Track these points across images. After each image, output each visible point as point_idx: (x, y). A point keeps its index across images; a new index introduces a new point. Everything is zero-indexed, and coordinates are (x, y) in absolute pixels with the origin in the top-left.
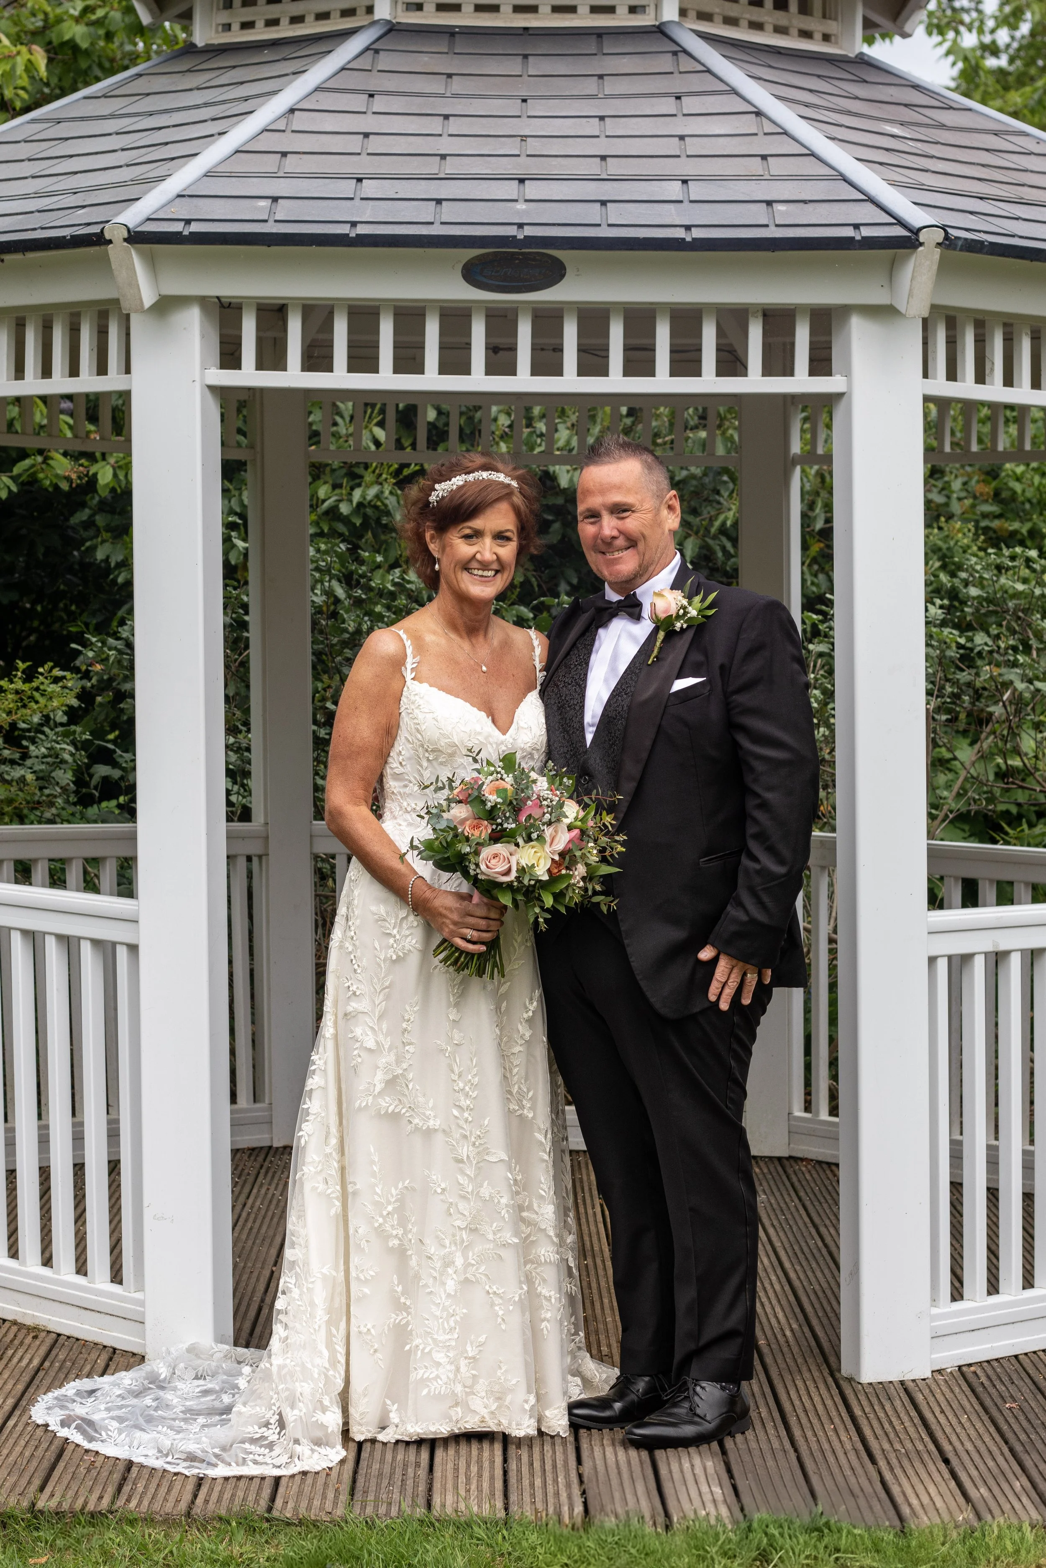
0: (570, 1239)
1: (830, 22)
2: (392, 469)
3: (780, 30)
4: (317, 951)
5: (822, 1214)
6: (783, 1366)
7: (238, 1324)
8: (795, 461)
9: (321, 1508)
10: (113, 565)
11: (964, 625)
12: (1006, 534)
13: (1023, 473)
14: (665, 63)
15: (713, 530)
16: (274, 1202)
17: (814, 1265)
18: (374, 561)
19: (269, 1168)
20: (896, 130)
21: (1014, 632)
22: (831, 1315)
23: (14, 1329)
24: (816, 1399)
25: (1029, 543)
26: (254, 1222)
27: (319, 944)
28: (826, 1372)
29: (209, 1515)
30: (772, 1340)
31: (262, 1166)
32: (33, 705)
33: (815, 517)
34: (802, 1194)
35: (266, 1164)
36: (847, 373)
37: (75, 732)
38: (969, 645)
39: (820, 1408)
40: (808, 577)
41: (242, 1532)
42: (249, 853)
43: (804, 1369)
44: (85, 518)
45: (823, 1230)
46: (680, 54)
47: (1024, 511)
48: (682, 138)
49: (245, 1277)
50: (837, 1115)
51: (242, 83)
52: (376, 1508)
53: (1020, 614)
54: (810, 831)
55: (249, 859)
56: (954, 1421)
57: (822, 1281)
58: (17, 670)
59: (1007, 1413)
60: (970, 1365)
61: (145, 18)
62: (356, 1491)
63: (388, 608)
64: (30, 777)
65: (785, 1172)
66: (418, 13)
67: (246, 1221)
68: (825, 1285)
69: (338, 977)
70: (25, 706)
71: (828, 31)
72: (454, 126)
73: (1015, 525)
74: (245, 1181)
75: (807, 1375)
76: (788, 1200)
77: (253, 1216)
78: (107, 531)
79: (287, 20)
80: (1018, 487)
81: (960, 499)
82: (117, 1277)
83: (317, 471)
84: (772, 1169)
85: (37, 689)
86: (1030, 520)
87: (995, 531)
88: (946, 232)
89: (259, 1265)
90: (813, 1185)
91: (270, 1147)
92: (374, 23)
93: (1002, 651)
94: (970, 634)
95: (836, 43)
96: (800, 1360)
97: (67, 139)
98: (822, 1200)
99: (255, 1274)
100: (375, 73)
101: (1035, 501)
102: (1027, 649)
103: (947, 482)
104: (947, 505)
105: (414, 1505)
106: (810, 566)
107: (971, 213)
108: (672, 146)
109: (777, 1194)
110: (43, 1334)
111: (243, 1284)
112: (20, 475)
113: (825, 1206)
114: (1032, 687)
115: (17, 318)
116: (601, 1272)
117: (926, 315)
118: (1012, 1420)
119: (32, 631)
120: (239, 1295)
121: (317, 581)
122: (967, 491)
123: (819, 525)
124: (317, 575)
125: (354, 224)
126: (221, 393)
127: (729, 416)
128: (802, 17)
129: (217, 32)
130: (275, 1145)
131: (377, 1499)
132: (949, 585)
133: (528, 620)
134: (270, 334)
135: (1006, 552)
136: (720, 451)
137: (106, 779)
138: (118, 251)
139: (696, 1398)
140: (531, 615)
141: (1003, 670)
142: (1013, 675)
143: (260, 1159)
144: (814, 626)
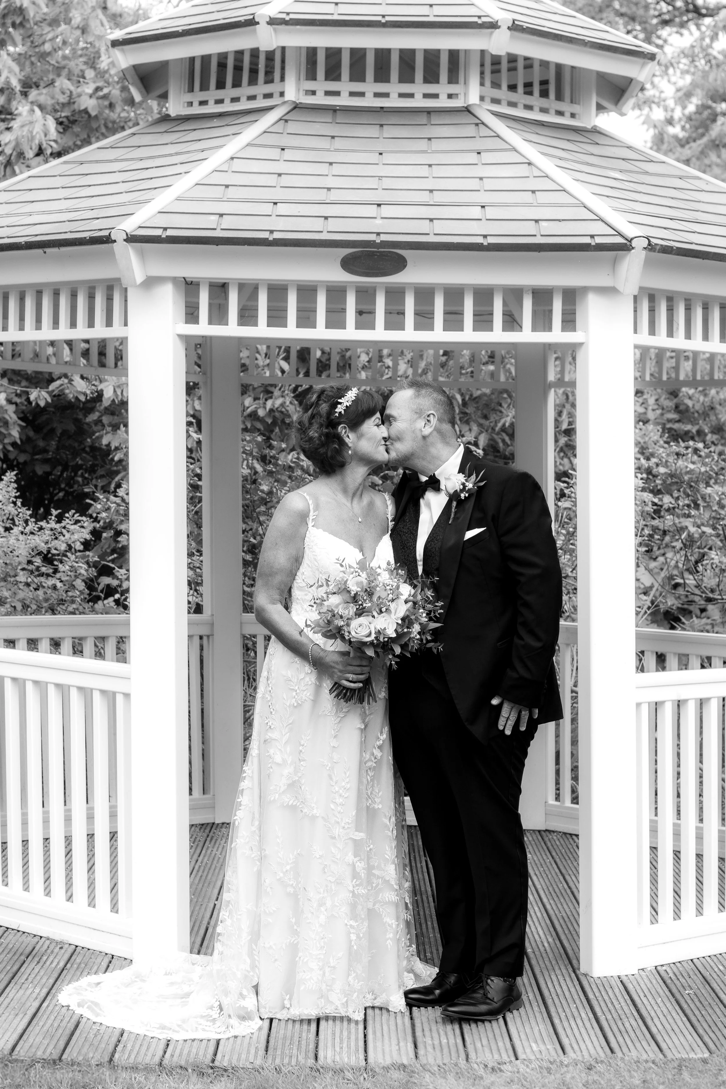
0: (407, 885)
1: (575, 105)
2: (291, 387)
3: (544, 110)
4: (244, 697)
5: (567, 867)
6: (543, 966)
7: (193, 939)
8: (550, 386)
9: (247, 1060)
10: (113, 448)
11: (656, 490)
12: (682, 433)
13: (693, 394)
14: (470, 131)
15: (497, 429)
16: (216, 859)
17: (562, 900)
18: (281, 447)
19: (213, 837)
20: (617, 175)
21: (688, 496)
22: (573, 933)
23: (48, 942)
24: (565, 988)
25: (697, 439)
26: (203, 872)
27: (246, 693)
28: (570, 970)
29: (174, 1065)
30: (536, 949)
31: (208, 836)
32: (62, 538)
33: (562, 422)
34: (554, 854)
35: (211, 834)
36: (586, 331)
37: (88, 556)
38: (660, 503)
39: (567, 993)
40: (558, 461)
41: (195, 1075)
42: (201, 634)
43: (556, 968)
44: (95, 418)
45: (568, 877)
46: (481, 126)
47: (694, 418)
48: (481, 179)
49: (197, 908)
50: (577, 803)
51: (200, 140)
52: (282, 1059)
53: (692, 484)
54: (558, 621)
55: (201, 638)
56: (653, 1002)
57: (567, 910)
58: (51, 515)
59: (687, 997)
60: (662, 966)
61: (138, 97)
62: (269, 1048)
63: (290, 477)
64: (59, 585)
65: (543, 839)
66: (313, 97)
67: (198, 871)
68: (569, 913)
69: (261, 717)
70: (56, 538)
71: (574, 111)
72: (336, 169)
73: (688, 427)
74: (197, 845)
75: (558, 972)
76: (545, 858)
77: (202, 868)
78: (109, 426)
79: (229, 100)
80: (690, 403)
81: (653, 410)
82: (114, 907)
83: (245, 389)
84: (535, 838)
85: (64, 528)
86: (698, 424)
87: (675, 431)
88: (649, 241)
89: (206, 900)
90: (561, 848)
91: (213, 823)
92: (285, 103)
93: (680, 507)
94: (660, 496)
95: (579, 119)
96: (554, 962)
97: (87, 175)
98: (567, 858)
99: (204, 906)
100: (285, 134)
101: (701, 412)
102: (697, 506)
103: (645, 399)
104: (645, 413)
105: (306, 1057)
106: (559, 452)
107: (665, 228)
108: (475, 184)
109: (538, 854)
110: (67, 946)
111: (196, 913)
112: (53, 391)
113: (569, 862)
114: (700, 530)
115: (55, 290)
116: (426, 905)
117: (636, 294)
118: (690, 1002)
119: (61, 490)
120: (193, 920)
121: (244, 460)
122: (658, 404)
123: (565, 426)
124: (244, 456)
125: (272, 232)
126: (186, 339)
127: (507, 356)
128: (557, 102)
129: (184, 107)
130: (217, 822)
131: (282, 1053)
132: (647, 465)
133: (378, 485)
134: (217, 301)
135: (682, 444)
136: (503, 379)
137: (108, 586)
138: (120, 247)
139: (488, 987)
140: (380, 482)
141: (682, 520)
142: (687, 522)
143: (207, 831)
144: (562, 490)
